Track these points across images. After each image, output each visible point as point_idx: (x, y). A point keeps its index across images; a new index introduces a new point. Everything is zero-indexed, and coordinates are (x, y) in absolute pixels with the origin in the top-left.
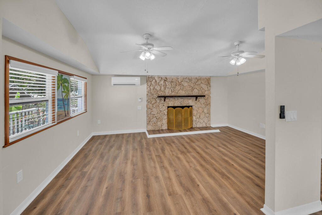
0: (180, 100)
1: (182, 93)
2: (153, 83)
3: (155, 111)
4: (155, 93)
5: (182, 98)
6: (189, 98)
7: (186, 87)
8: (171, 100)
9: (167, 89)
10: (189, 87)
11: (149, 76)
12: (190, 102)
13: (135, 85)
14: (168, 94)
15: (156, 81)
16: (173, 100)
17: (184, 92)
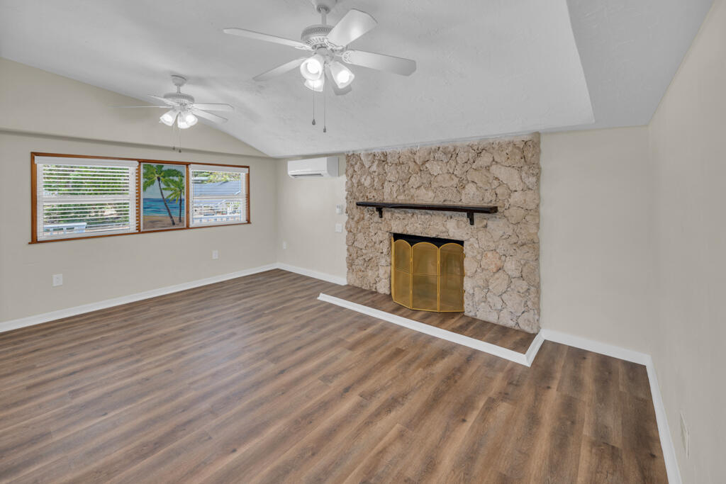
0: (419, 216)
1: (427, 197)
2: (356, 168)
3: (361, 241)
4: (361, 195)
5: (428, 211)
6: (448, 213)
7: (439, 178)
8: (397, 215)
9: (386, 183)
10: (447, 176)
11: (349, 152)
12: (452, 227)
13: (320, 174)
14: (389, 198)
15: (363, 165)
16: (400, 215)
17: (431, 194)
